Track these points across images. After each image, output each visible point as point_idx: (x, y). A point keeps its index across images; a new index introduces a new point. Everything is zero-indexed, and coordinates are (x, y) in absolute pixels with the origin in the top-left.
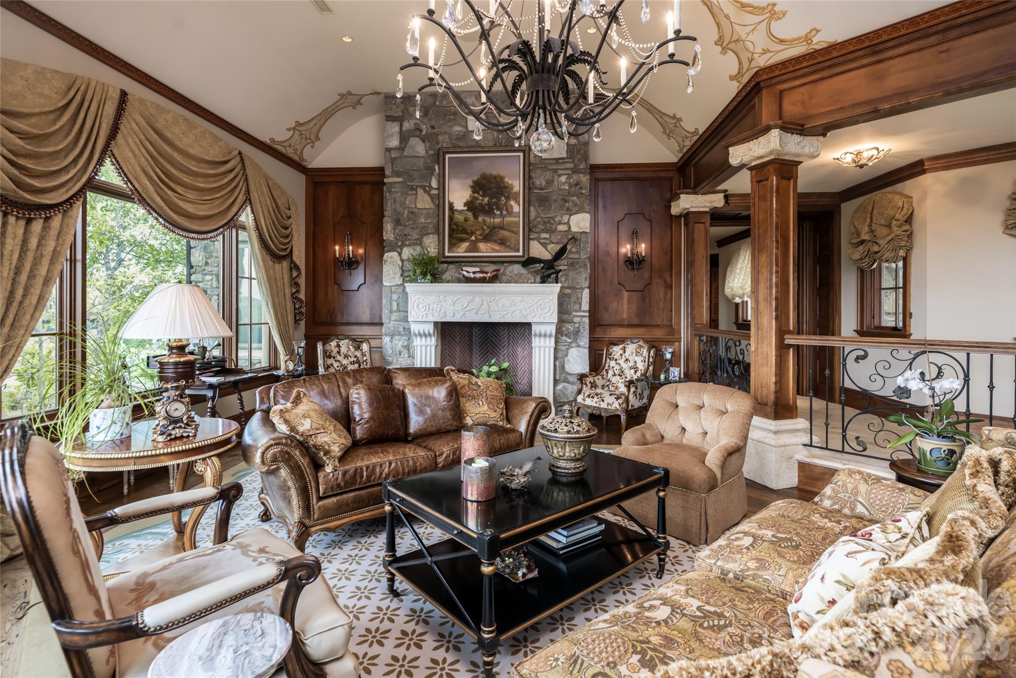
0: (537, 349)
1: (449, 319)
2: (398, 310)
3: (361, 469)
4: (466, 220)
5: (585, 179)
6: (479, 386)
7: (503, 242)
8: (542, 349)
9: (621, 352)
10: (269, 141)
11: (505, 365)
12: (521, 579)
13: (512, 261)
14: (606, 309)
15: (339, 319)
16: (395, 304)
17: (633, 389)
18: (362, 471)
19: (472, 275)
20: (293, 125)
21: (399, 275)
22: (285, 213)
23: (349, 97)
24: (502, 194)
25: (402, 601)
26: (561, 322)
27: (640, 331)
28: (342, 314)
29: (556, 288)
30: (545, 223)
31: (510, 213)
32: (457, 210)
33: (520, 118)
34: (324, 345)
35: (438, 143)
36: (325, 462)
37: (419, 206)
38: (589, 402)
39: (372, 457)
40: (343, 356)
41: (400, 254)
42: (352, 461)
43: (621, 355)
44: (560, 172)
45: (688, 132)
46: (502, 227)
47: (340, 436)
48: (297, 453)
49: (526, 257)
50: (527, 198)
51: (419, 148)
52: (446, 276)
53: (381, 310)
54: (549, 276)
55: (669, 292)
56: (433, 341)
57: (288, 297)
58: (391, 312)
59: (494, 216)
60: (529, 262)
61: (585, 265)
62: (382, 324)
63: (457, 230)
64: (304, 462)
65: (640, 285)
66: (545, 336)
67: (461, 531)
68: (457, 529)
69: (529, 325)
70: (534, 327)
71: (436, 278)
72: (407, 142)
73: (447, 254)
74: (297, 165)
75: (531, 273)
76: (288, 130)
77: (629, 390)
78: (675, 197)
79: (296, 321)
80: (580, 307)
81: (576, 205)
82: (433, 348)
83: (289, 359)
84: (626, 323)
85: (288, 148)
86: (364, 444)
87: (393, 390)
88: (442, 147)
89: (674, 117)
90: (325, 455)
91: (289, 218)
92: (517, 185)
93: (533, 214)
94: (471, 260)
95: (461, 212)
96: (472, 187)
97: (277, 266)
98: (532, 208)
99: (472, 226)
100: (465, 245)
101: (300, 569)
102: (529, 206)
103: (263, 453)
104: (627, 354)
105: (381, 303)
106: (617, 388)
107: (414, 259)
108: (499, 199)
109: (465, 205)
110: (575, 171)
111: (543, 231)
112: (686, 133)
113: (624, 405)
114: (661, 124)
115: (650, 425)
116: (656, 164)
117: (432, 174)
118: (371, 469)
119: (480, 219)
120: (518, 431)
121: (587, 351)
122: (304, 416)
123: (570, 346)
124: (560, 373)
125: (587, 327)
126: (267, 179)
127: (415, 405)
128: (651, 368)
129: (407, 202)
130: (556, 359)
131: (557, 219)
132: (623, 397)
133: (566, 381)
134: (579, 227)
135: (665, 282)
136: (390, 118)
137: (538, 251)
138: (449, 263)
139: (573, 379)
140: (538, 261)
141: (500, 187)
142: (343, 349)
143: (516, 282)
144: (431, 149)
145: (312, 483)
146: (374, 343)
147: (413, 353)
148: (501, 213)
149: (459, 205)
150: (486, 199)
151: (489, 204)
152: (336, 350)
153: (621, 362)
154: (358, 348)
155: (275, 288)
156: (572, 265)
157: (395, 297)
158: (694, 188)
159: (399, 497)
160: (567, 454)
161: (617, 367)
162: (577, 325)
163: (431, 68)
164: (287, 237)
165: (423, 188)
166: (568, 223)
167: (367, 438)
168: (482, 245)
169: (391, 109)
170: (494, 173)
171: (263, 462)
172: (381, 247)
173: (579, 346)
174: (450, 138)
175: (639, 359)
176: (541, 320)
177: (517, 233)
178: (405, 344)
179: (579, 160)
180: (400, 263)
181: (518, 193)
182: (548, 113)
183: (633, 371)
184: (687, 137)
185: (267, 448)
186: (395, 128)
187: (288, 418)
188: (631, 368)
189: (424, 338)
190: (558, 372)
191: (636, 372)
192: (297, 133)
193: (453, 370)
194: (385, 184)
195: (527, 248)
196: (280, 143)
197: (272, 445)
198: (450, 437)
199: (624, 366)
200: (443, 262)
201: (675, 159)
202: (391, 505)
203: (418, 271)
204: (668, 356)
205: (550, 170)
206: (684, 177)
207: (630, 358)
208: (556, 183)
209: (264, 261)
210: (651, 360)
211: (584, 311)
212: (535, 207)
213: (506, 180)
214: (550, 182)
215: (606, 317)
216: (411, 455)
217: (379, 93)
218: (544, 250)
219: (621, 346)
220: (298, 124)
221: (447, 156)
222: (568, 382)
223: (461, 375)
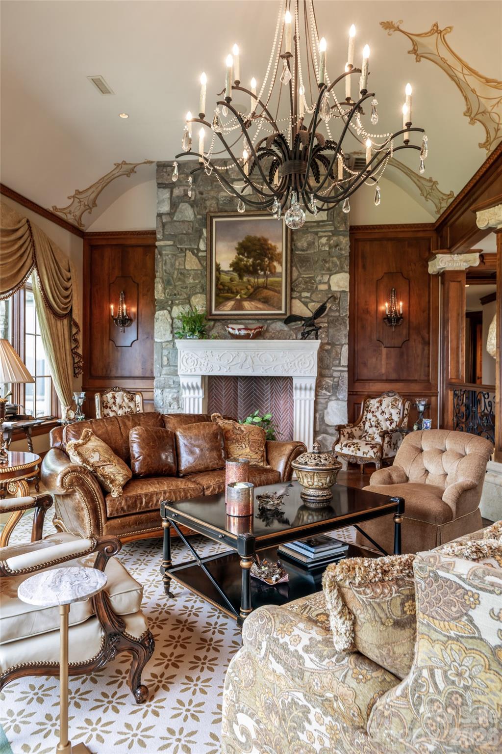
0: (298, 402)
1: (216, 372)
2: (169, 365)
3: (140, 496)
4: (232, 280)
5: (345, 241)
6: (242, 431)
7: (266, 301)
8: (303, 402)
9: (378, 405)
10: (51, 209)
11: (268, 416)
12: (274, 583)
13: (275, 318)
14: (365, 364)
15: (114, 373)
16: (165, 359)
17: (387, 439)
18: (141, 499)
19: (237, 332)
20: (73, 193)
21: (169, 332)
22: (66, 275)
23: (123, 166)
24: (266, 256)
25: (176, 601)
26: (321, 376)
27: (398, 386)
28: (117, 369)
29: (317, 343)
30: (306, 283)
31: (273, 273)
32: (223, 271)
33: (275, 198)
34: (101, 396)
35: (205, 208)
36: (111, 489)
37: (187, 267)
38: (346, 451)
39: (149, 487)
40: (118, 406)
41: (170, 312)
42: (133, 490)
43: (378, 408)
44: (321, 234)
45: (444, 195)
46: (265, 287)
47: (122, 468)
48: (89, 480)
49: (288, 314)
50: (289, 258)
51: (187, 213)
52: (214, 333)
53: (152, 364)
54: (309, 333)
55: (426, 348)
56: (200, 394)
57: (68, 352)
58: (162, 366)
59: (258, 276)
60: (290, 319)
61: (345, 323)
62: (153, 378)
63: (224, 290)
64: (94, 487)
65: (398, 342)
66: (306, 389)
67: (225, 536)
68: (221, 534)
69: (290, 379)
70: (295, 381)
71: (204, 334)
72: (177, 207)
73: (214, 312)
74: (76, 230)
75: (293, 330)
76: (69, 198)
77: (383, 440)
78: (432, 256)
79: (75, 375)
80: (340, 363)
81: (335, 265)
82: (201, 400)
83: (70, 409)
84: (384, 378)
85: (68, 215)
86: (143, 477)
87: (167, 432)
88: (210, 212)
89: (430, 180)
90: (111, 483)
91: (69, 279)
92: (280, 247)
93: (295, 274)
94: (236, 317)
95: (227, 272)
96: (237, 249)
97: (59, 323)
98: (294, 269)
99: (238, 285)
100: (231, 304)
101: (107, 544)
102: (291, 267)
103: (62, 478)
104: (383, 407)
105: (153, 359)
106: (373, 439)
107: (183, 317)
108: (263, 261)
109: (231, 266)
110: (335, 233)
111: (304, 290)
112: (442, 196)
113: (379, 454)
114: (418, 187)
115: (397, 468)
116: (414, 224)
117: (200, 237)
118: (150, 496)
119: (245, 279)
120: (277, 472)
121: (345, 404)
122: (94, 451)
123: (329, 399)
124: (320, 425)
125: (346, 382)
126: (50, 243)
127: (186, 445)
128: (406, 420)
129: (177, 264)
130: (316, 411)
131: (319, 278)
132: (378, 446)
133: (326, 432)
134: (339, 286)
135: (423, 338)
136: (161, 186)
137: (300, 309)
138: (215, 320)
139: (332, 430)
140: (300, 318)
141: (263, 249)
142: (118, 401)
143: (279, 338)
144: (199, 214)
145: (101, 505)
146: (147, 396)
147: (182, 405)
148: (265, 273)
149: (225, 266)
150: (251, 260)
151: (254, 265)
152: (111, 401)
153: (378, 414)
154: (132, 399)
155: (57, 343)
156: (333, 322)
157: (165, 352)
158: (449, 248)
159: (175, 513)
160: (316, 484)
161: (374, 419)
162: (336, 380)
163: (201, 156)
164: (66, 297)
165: (192, 250)
166: (328, 283)
167: (145, 472)
168: (246, 304)
169: (162, 177)
170: (258, 235)
171: (62, 486)
172: (153, 305)
173: (338, 399)
174: (217, 204)
175: (394, 412)
176: (302, 374)
177: (280, 292)
178: (175, 396)
179: (339, 223)
180: (170, 320)
181: (280, 254)
182: (300, 194)
183: (388, 422)
184: (443, 200)
185: (66, 474)
186: (166, 194)
187: (80, 451)
188: (386, 420)
189: (192, 391)
190: (318, 423)
191: (391, 424)
192: (77, 200)
193: (219, 417)
194: (156, 247)
195: (289, 306)
196: (62, 210)
197: (69, 472)
198: (215, 473)
199: (380, 417)
200: (210, 320)
201: (432, 220)
202: (168, 521)
203: (187, 328)
204: (421, 408)
205: (311, 232)
206: (441, 237)
207: (386, 411)
208: (316, 244)
209: (48, 319)
210: (406, 412)
211: (343, 366)
212: (297, 268)
213: (270, 242)
214: (311, 245)
215: (365, 373)
216: (183, 487)
217: (151, 162)
218: (305, 308)
219: (378, 399)
220: (78, 192)
221: (215, 220)
222: (327, 433)
223: (226, 421)
